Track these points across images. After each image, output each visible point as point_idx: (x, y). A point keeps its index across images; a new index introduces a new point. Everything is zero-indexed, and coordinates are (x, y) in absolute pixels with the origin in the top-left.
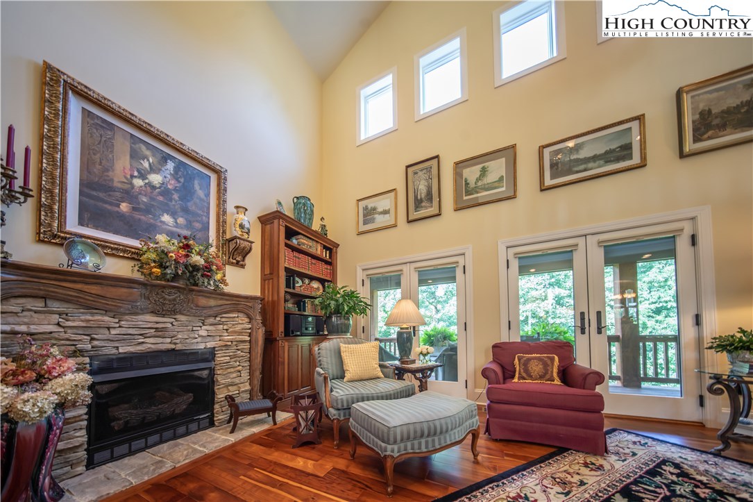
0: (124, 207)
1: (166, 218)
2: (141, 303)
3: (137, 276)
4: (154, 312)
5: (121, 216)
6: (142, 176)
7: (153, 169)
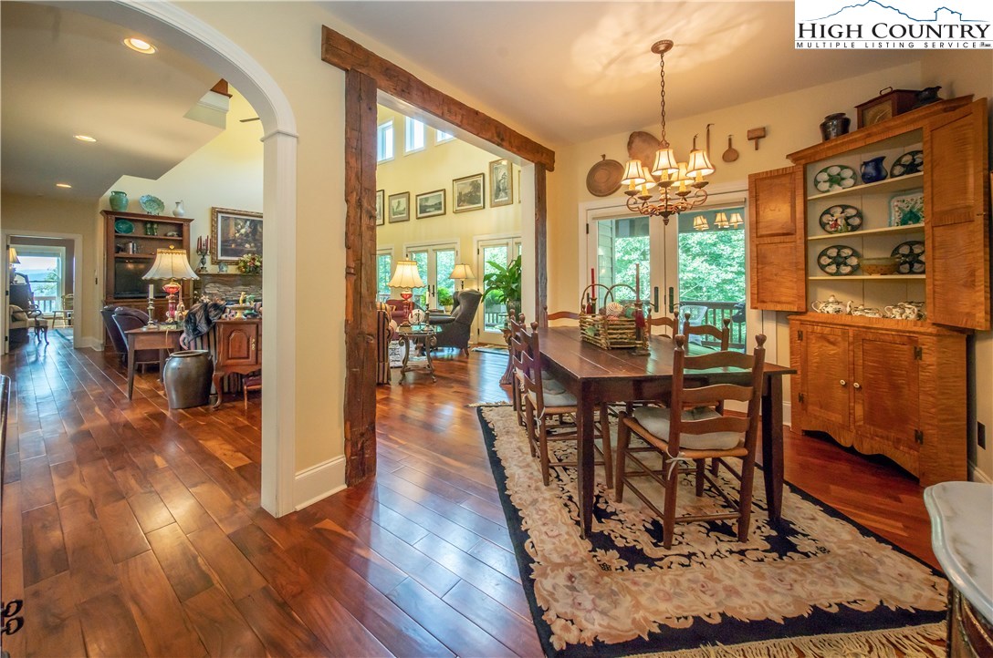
0: (233, 246)
1: (247, 245)
2: (239, 282)
3: (238, 272)
4: (243, 285)
5: (232, 249)
6: (238, 232)
7: (242, 228)
